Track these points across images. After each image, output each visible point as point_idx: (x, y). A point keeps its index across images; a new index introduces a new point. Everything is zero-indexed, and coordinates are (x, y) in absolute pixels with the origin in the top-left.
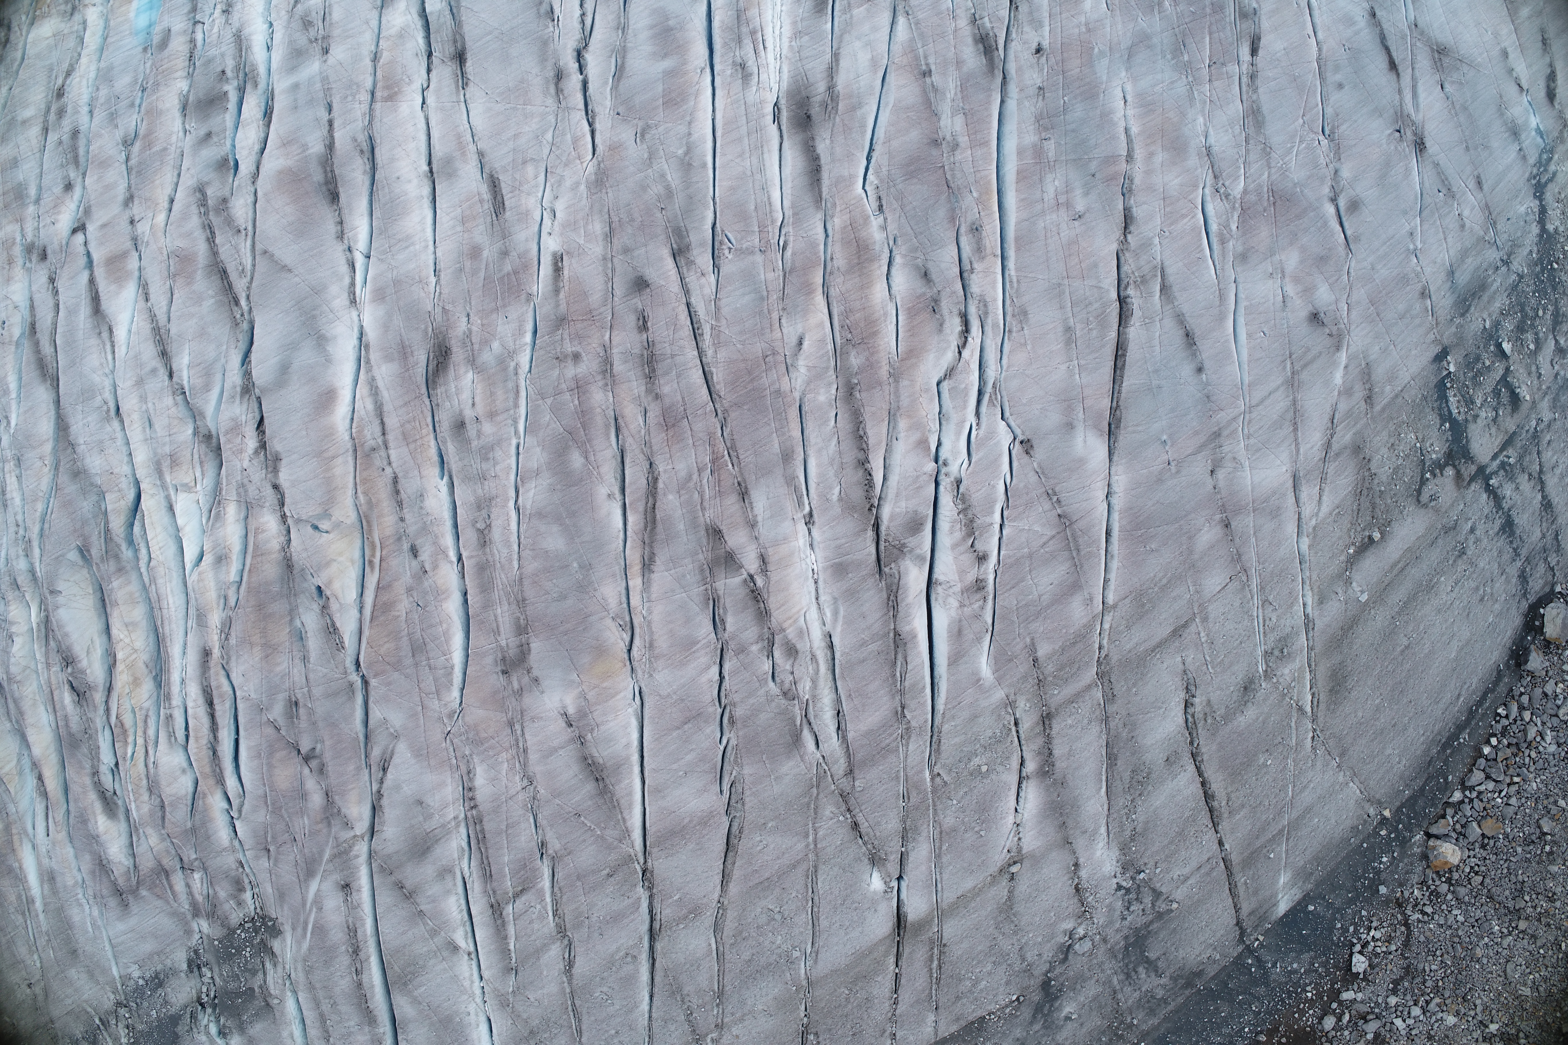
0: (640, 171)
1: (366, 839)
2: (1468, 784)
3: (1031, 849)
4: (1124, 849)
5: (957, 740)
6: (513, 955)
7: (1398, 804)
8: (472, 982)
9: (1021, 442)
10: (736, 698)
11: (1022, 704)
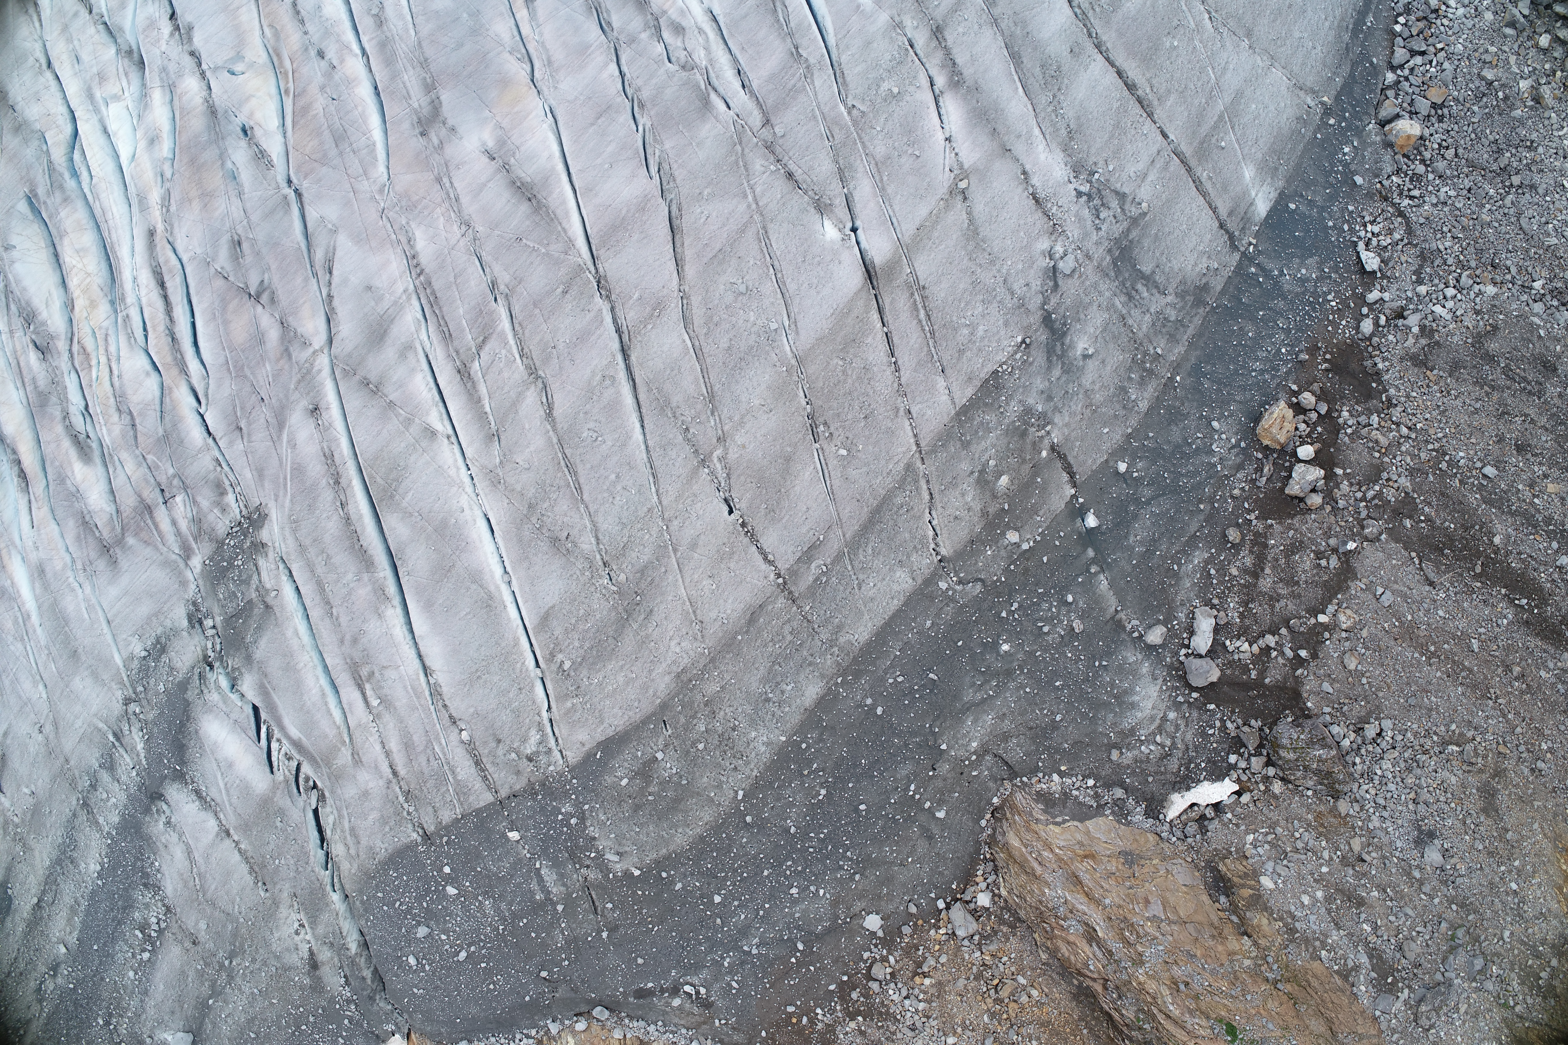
1: (326, 351)
2: (1395, 64)
3: (972, 162)
4: (1066, 149)
5: (859, 69)
6: (491, 417)
8: (458, 469)
10: (639, 82)
11: (909, 22)
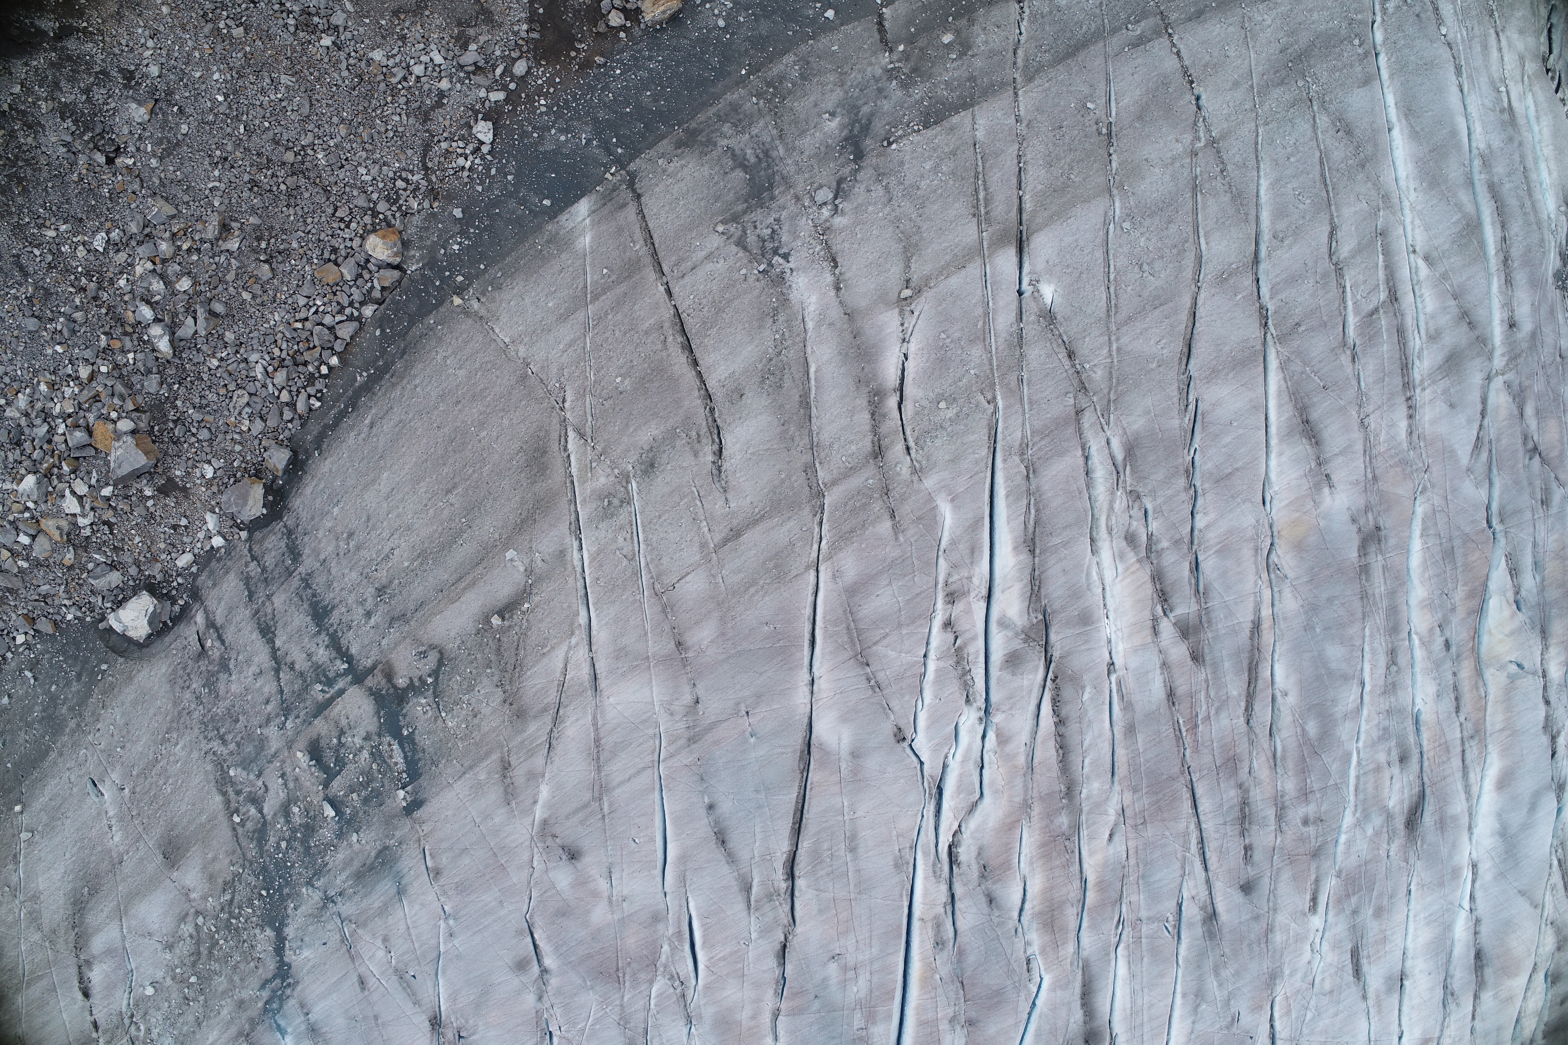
0: (1238, 989)
1: (1494, 371)
2: (355, 324)
3: (889, 313)
4: (785, 301)
5: (972, 438)
6: (1380, 249)
7: (442, 309)
8: (1412, 222)
9: (904, 739)
10: (1183, 498)
11: (904, 470)
